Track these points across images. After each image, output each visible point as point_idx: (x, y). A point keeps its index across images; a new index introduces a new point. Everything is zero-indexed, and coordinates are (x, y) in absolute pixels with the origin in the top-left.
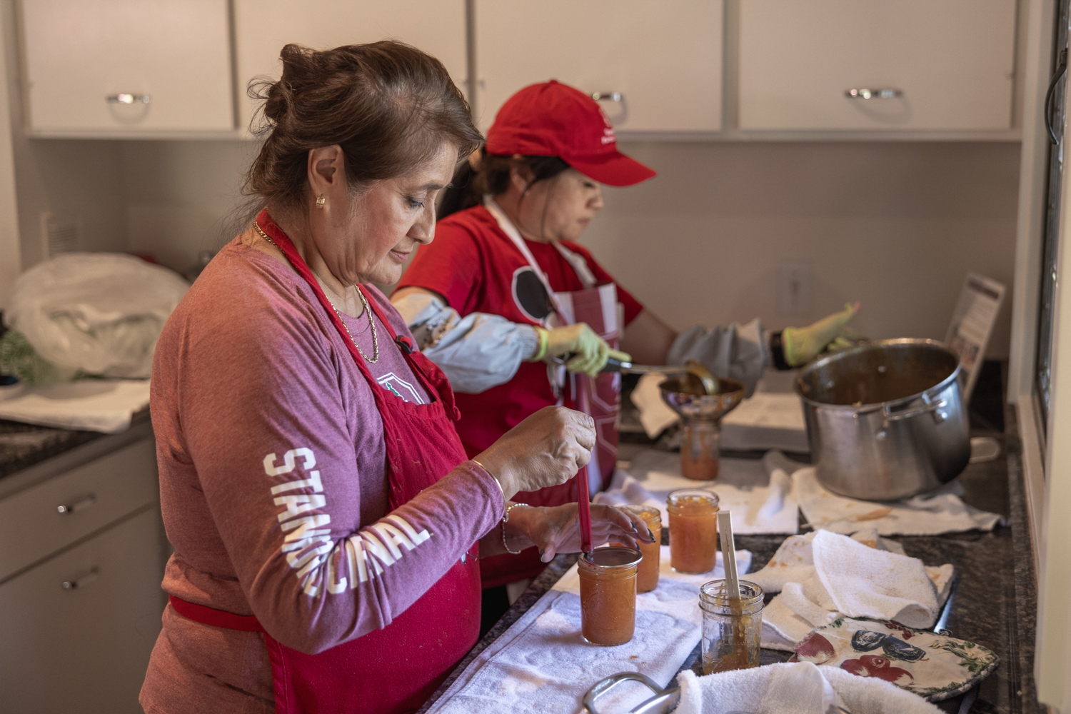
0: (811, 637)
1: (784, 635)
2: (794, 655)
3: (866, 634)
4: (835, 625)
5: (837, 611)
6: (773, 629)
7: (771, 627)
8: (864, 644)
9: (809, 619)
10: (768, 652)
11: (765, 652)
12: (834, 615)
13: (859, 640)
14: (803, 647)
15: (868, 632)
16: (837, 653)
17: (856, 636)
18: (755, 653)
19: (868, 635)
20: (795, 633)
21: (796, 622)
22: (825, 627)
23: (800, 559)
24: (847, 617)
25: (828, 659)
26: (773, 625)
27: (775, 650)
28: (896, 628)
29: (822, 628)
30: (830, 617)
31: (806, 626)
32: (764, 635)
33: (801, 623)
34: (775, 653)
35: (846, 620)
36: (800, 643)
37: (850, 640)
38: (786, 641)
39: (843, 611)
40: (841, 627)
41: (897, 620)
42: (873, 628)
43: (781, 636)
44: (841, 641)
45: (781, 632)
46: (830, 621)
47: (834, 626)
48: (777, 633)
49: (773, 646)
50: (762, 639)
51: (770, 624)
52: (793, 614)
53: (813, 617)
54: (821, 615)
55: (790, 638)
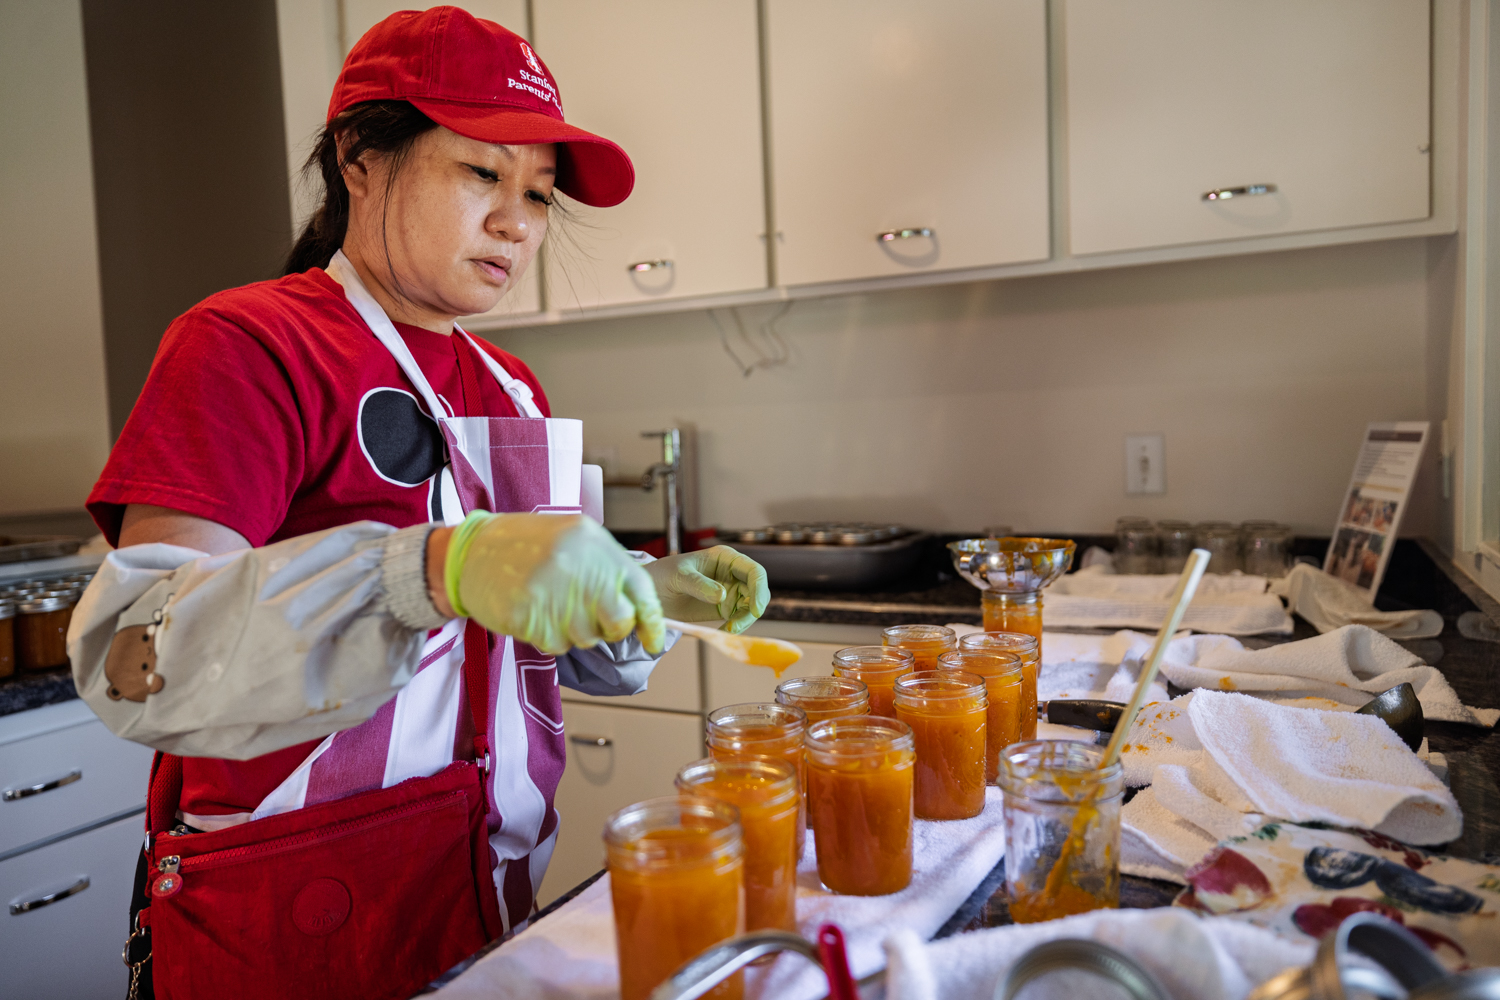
0: (1218, 856)
1: (1163, 852)
2: (1185, 891)
3: (1334, 855)
4: (1265, 835)
5: (1261, 813)
6: (1141, 840)
7: (1136, 836)
8: (1332, 873)
9: (1208, 827)
10: (1134, 882)
11: (1128, 881)
12: (1256, 818)
13: (1319, 866)
14: (1204, 875)
15: (1337, 850)
16: (1276, 889)
17: (1312, 859)
18: (1109, 881)
19: (1339, 856)
20: (1184, 853)
21: (1180, 831)
22: (1245, 839)
23: (1169, 740)
24: (1284, 821)
25: (1257, 900)
26: (1140, 833)
27: (1145, 879)
28: (1386, 847)
29: (1238, 840)
30: (1250, 822)
31: (1200, 839)
32: (1124, 849)
33: (1190, 833)
34: (1147, 885)
35: (1285, 826)
36: (1196, 867)
37: (1300, 866)
38: (1167, 863)
39: (1272, 812)
40: (1278, 840)
41: (1387, 832)
42: (1346, 847)
43: (1157, 853)
44: (1281, 866)
45: (1156, 846)
46: (1249, 829)
47: (1261, 837)
48: (1149, 848)
49: (1141, 870)
50: (1123, 855)
51: (1134, 830)
52: (1174, 818)
53: (1215, 823)
54: (1229, 820)
55: (1175, 858)
